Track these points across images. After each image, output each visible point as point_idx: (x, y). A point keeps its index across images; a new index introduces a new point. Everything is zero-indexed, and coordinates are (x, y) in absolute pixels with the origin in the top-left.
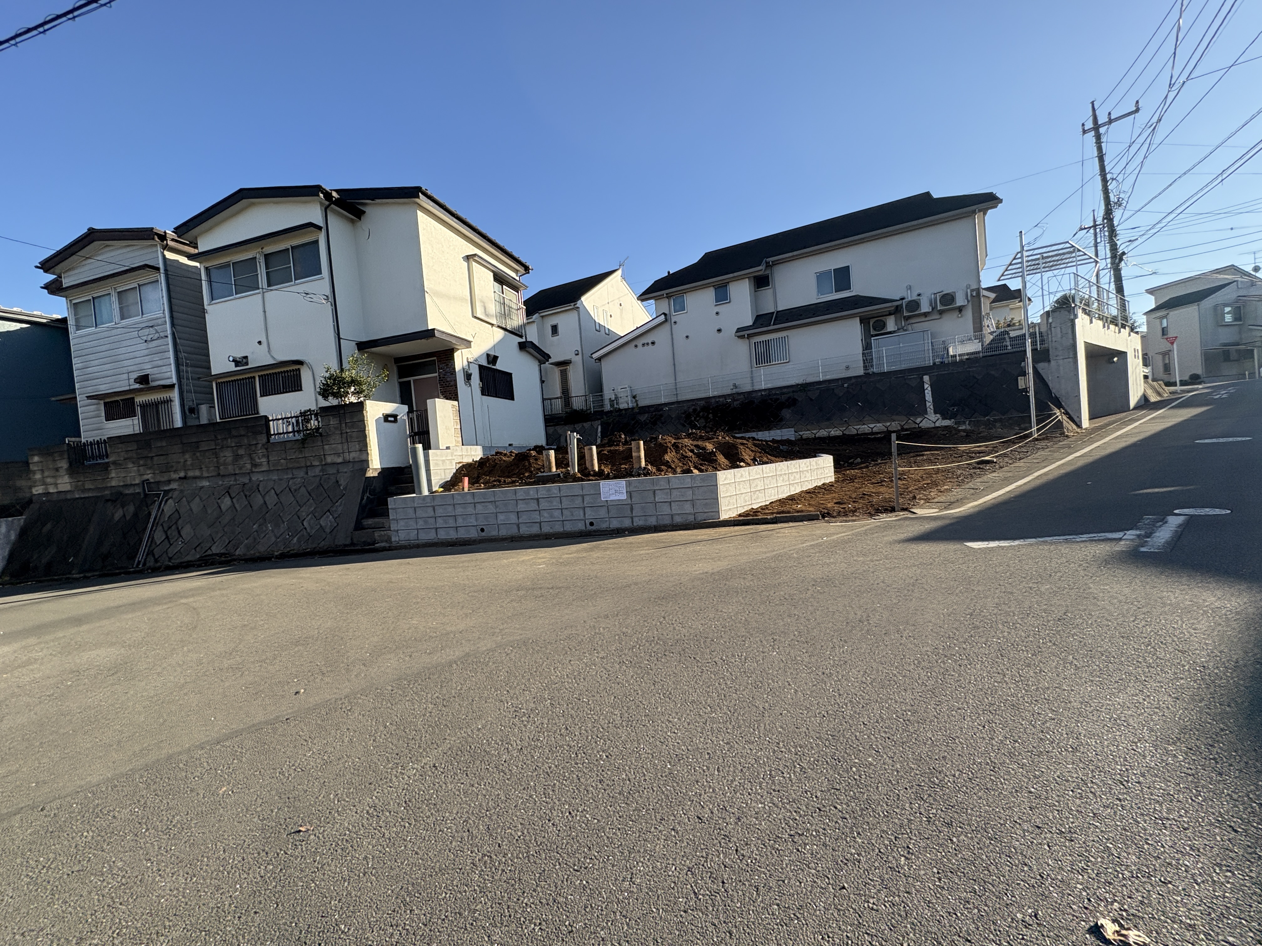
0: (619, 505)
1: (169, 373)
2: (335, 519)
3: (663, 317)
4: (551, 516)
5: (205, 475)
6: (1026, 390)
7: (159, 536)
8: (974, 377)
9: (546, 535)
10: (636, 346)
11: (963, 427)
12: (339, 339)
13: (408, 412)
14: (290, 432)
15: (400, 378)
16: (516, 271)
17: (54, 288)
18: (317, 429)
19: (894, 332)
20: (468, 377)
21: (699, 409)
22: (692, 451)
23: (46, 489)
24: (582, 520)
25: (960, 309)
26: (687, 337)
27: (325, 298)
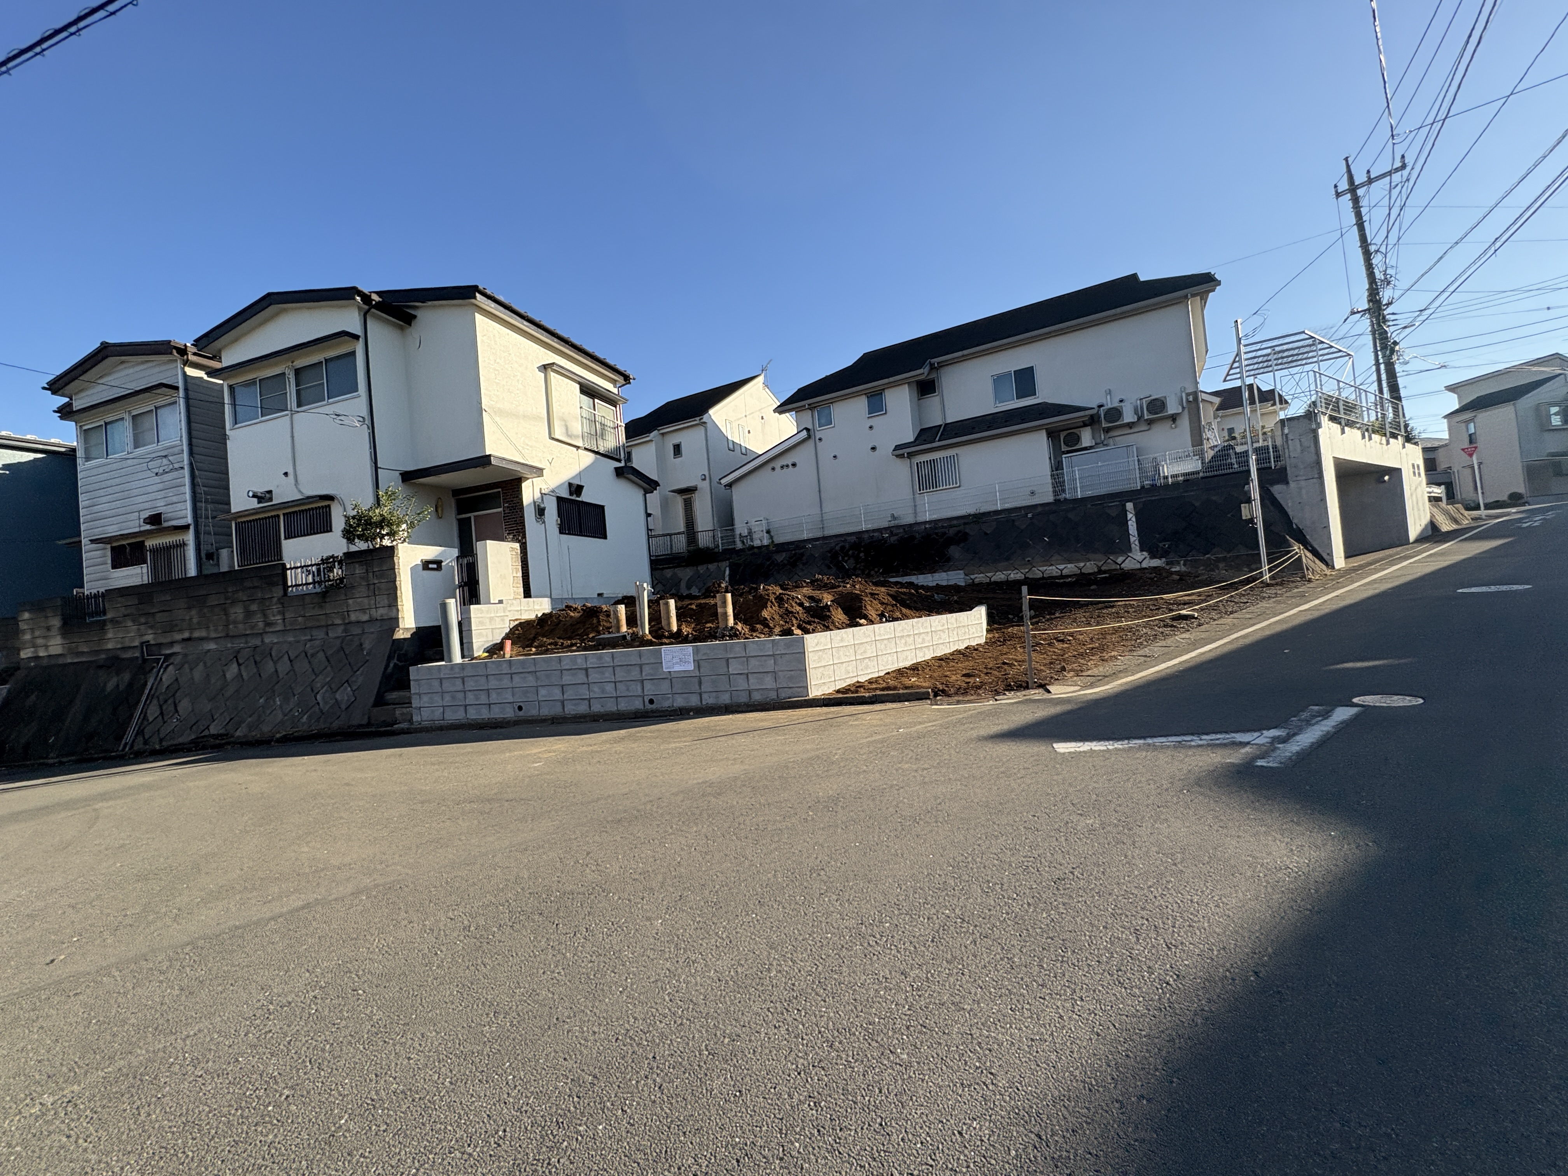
0: (685, 677)
1: (184, 512)
2: (354, 691)
3: (805, 433)
4: (603, 691)
5: (213, 635)
6: (1251, 520)
7: (153, 712)
8: (1193, 505)
9: (594, 716)
10: (773, 469)
11: (1177, 569)
12: (376, 468)
13: (458, 557)
14: (310, 584)
15: (459, 513)
16: (614, 382)
17: (65, 412)
18: (341, 579)
19: (1091, 447)
20: (540, 512)
21: (847, 546)
22: (801, 604)
23: (36, 652)
24: (640, 696)
25: (1174, 418)
26: (835, 457)
27: (361, 419)
